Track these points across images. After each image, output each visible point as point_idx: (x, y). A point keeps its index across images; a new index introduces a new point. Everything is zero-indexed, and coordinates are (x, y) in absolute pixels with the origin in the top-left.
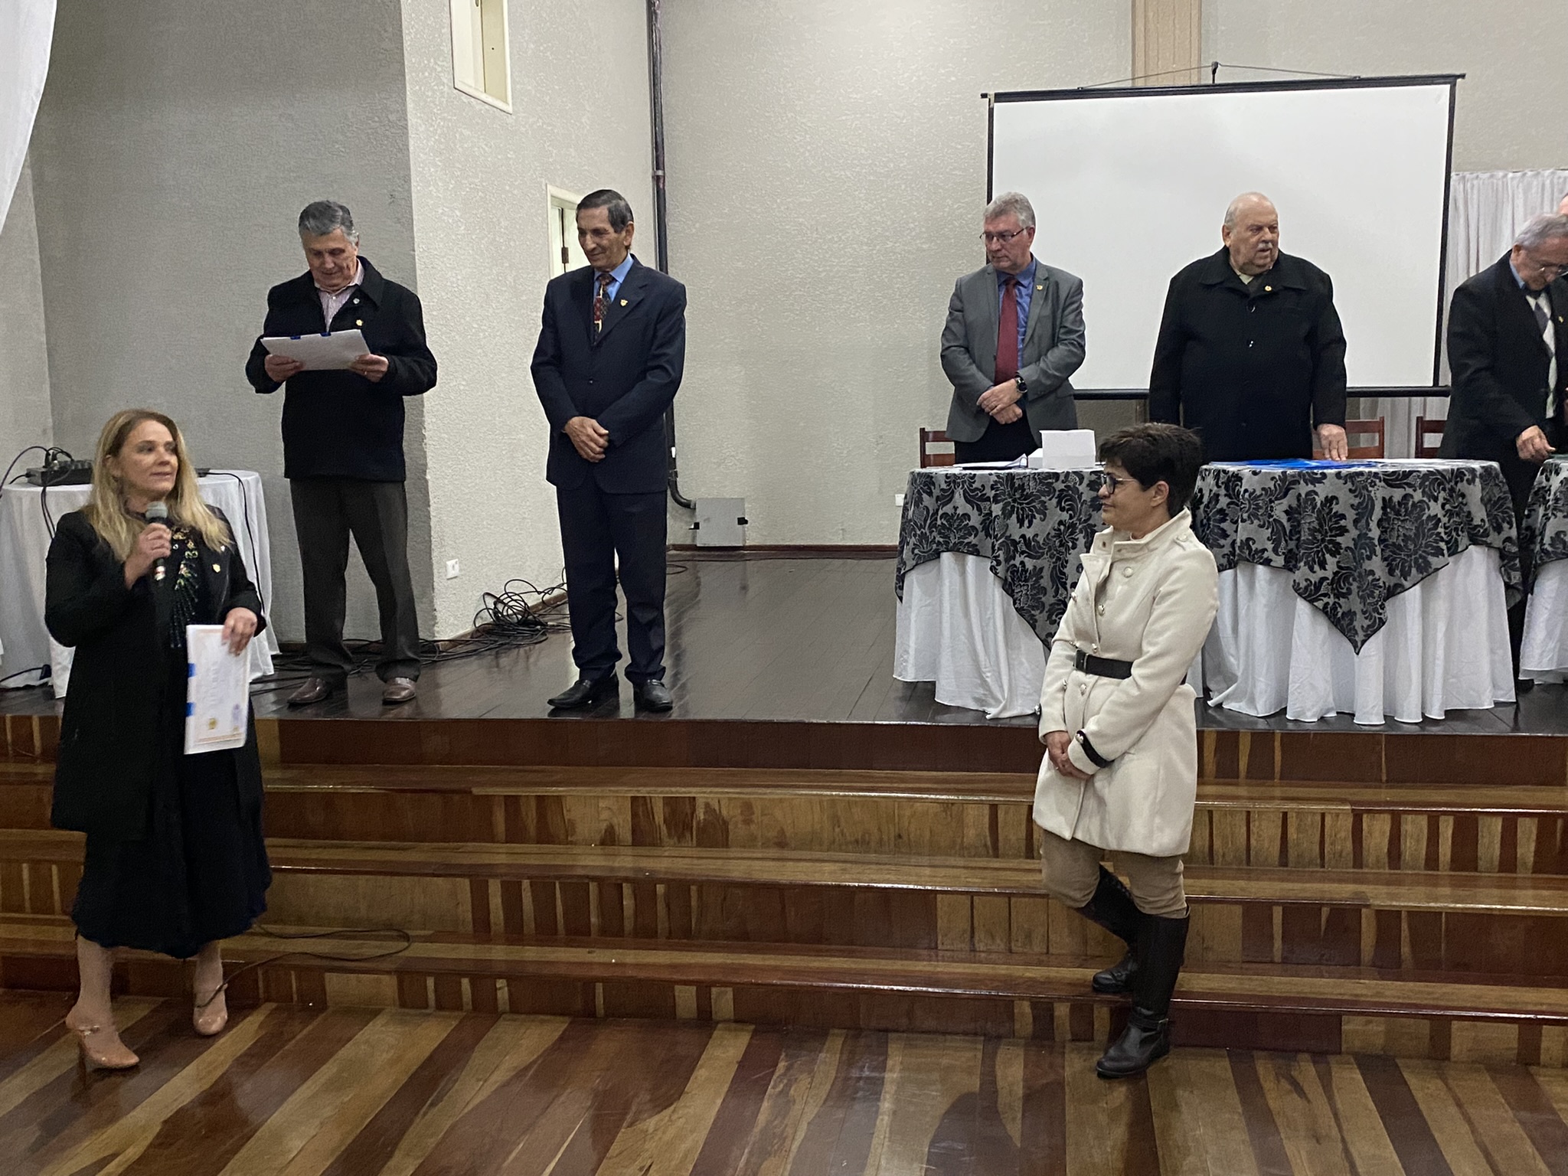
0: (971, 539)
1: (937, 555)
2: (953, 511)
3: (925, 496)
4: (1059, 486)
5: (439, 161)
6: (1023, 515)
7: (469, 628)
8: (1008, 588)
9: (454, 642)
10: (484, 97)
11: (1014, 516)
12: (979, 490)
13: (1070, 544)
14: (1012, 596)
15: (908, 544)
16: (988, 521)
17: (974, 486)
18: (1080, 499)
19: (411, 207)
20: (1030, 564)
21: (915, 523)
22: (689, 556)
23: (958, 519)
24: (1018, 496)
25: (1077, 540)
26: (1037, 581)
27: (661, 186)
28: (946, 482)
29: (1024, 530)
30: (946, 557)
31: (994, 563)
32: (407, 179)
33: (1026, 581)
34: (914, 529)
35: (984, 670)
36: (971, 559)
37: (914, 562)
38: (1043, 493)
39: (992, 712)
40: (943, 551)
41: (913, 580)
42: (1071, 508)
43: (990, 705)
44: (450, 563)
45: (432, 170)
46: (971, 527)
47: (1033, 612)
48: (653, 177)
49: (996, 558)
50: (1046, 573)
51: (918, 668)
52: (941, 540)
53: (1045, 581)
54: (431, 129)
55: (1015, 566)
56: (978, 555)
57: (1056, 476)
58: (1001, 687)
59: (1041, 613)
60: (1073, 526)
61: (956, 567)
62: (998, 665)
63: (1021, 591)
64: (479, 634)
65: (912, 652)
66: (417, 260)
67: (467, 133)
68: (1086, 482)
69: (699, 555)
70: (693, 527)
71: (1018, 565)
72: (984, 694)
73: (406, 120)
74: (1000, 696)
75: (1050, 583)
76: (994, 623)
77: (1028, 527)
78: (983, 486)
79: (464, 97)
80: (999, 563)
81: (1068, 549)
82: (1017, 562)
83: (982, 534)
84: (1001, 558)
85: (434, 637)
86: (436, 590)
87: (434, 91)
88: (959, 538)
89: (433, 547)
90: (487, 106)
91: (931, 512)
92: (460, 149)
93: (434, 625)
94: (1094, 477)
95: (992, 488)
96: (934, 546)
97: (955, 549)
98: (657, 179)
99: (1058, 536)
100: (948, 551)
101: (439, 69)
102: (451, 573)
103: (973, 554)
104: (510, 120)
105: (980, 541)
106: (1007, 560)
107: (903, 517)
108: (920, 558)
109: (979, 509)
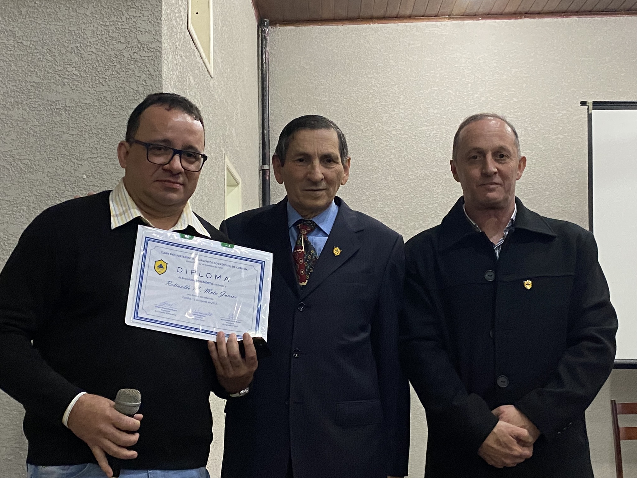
27: (267, 178)
48: (260, 171)
67: (192, 80)
79: (192, 43)
87: (177, 23)
90: (202, 61)
98: (263, 172)
104: (211, 84)
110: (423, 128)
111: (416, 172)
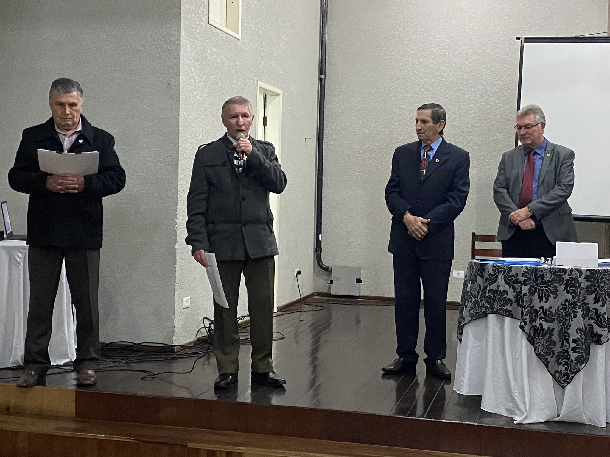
0: (508, 307)
1: (485, 315)
2: (496, 288)
3: (478, 277)
4: (566, 277)
5: (197, 65)
6: (542, 294)
7: (193, 339)
8: (531, 340)
9: (183, 347)
10: (225, 29)
11: (536, 294)
12: (514, 276)
13: (572, 315)
14: (534, 346)
15: (466, 306)
16: (519, 296)
17: (511, 273)
18: (580, 287)
19: (179, 90)
20: (546, 325)
21: (472, 294)
22: (326, 300)
23: (499, 293)
24: (539, 282)
25: (577, 312)
26: (550, 337)
27: (323, 84)
28: (493, 270)
29: (543, 304)
30: (491, 316)
31: (523, 323)
32: (178, 75)
33: (544, 336)
34: (470, 298)
35: (513, 391)
36: (507, 320)
37: (470, 319)
38: (555, 281)
39: (518, 419)
40: (489, 313)
41: (469, 331)
42: (574, 292)
43: (516, 414)
44: (185, 299)
45: (193, 70)
46: (508, 299)
47: (547, 357)
48: (318, 79)
49: (524, 320)
50: (556, 332)
51: (470, 386)
52: (489, 306)
53: (556, 337)
54: (194, 46)
55: (536, 326)
56: (512, 317)
57: (564, 271)
58: (524, 403)
59: (552, 357)
60: (574, 303)
61: (498, 324)
62: (523, 390)
63: (540, 342)
64: (199, 343)
65: (467, 375)
66: (180, 121)
67: (214, 49)
68: (583, 276)
69: (333, 300)
70: (329, 283)
71: (538, 325)
72: (513, 407)
73: (180, 41)
74: (523, 409)
75: (559, 339)
76: (521, 362)
77: (546, 302)
78: (517, 274)
79: (214, 29)
80: (526, 324)
81: (571, 317)
82: (537, 323)
83: (515, 304)
84: (528, 320)
85: (173, 343)
86: (176, 315)
87: (196, 24)
88: (500, 306)
89: (176, 289)
90: (226, 35)
91: (482, 287)
92: (210, 58)
93: (173, 336)
94: (588, 273)
95: (523, 276)
96: (483, 309)
97: (497, 312)
98: (321, 80)
99: (564, 309)
100: (492, 313)
101: (200, 13)
102: (186, 305)
103: (508, 316)
104: (239, 43)
105: (513, 308)
106: (531, 322)
107: (463, 289)
108: (473, 316)
109: (514, 288)
110: (432, 49)
111: (426, 80)
